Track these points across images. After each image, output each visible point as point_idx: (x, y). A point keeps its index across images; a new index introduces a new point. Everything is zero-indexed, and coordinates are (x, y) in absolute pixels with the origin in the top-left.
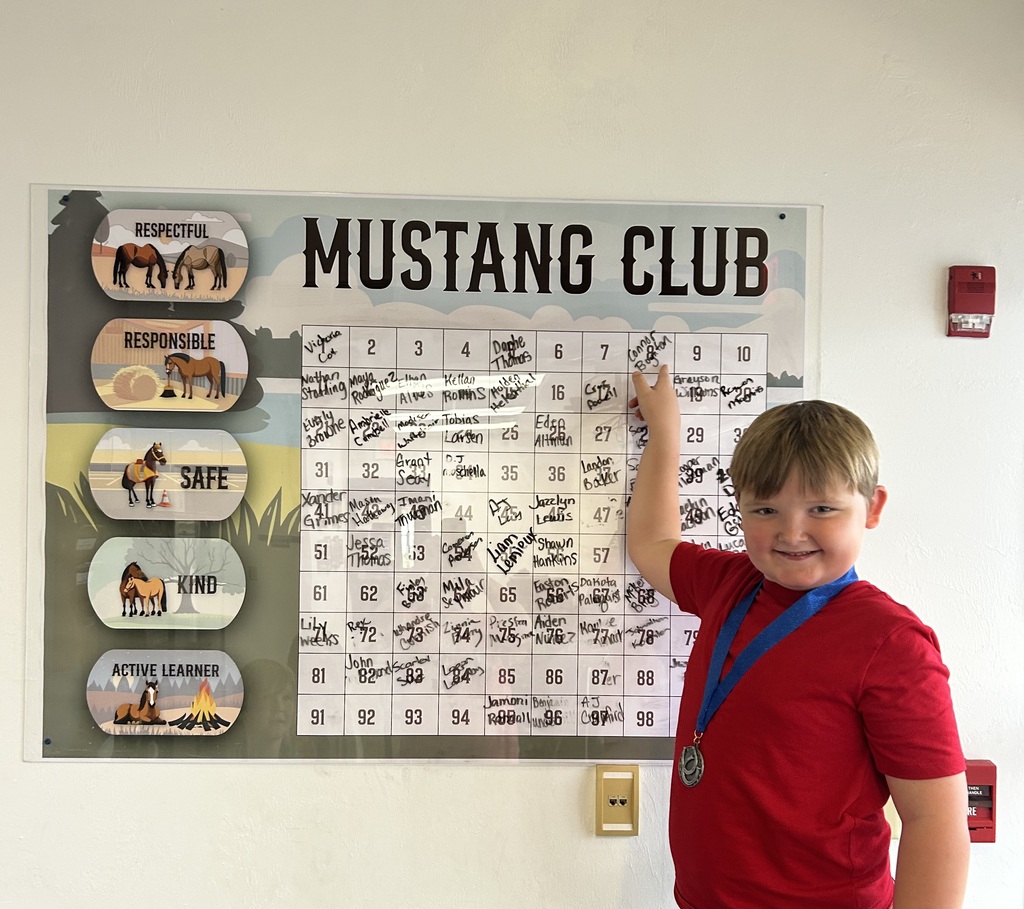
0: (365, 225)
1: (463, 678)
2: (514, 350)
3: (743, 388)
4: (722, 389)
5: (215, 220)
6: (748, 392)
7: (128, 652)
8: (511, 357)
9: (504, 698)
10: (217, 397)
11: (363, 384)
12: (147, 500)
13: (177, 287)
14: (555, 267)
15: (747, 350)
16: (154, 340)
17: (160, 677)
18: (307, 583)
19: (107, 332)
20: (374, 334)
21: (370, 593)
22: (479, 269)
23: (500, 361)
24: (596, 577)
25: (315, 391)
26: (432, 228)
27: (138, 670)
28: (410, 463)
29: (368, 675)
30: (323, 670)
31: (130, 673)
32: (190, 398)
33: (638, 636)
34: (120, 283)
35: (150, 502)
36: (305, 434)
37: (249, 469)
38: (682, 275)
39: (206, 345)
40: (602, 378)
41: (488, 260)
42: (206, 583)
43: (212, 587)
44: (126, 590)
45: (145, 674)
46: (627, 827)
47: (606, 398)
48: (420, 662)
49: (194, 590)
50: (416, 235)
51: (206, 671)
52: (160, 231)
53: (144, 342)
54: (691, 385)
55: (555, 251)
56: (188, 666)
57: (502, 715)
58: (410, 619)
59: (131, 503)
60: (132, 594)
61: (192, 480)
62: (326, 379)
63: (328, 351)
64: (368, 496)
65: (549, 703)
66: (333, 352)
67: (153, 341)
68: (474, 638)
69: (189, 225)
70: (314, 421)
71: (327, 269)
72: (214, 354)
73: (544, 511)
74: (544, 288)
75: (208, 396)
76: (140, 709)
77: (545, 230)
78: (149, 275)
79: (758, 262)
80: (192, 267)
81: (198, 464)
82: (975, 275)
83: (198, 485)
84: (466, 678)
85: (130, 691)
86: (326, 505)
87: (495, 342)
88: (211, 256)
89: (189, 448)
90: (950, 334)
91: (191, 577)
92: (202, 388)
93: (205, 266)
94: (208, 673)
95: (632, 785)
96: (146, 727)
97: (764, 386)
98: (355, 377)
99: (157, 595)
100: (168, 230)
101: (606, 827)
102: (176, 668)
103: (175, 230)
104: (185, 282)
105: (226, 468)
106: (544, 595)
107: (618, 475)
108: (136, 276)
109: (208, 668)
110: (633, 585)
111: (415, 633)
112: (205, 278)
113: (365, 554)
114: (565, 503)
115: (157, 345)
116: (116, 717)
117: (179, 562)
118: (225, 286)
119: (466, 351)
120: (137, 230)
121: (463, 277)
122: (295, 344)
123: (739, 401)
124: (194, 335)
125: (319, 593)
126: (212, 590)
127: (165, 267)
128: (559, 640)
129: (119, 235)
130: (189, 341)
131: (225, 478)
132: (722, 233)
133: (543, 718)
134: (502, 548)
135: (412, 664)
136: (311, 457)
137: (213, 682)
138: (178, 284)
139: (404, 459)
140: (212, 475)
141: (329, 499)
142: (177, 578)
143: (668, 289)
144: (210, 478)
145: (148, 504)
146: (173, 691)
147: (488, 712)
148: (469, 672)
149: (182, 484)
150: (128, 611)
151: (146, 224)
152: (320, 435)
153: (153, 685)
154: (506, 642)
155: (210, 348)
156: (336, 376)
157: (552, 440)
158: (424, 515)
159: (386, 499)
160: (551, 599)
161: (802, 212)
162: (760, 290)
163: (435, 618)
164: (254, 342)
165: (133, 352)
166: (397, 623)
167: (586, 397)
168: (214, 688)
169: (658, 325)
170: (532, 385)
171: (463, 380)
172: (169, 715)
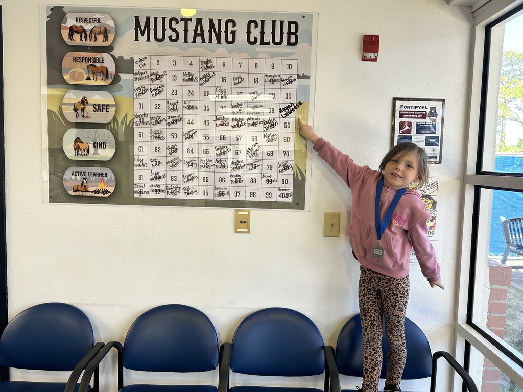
0: (156, 19)
1: (190, 179)
2: (208, 64)
4: (281, 79)
5: (103, 17)
6: (290, 80)
7: (77, 167)
8: (207, 66)
10: (105, 80)
11: (155, 76)
13: (91, 41)
14: (223, 34)
15: (290, 65)
16: (83, 59)
18: (136, 145)
19: (67, 57)
20: (159, 58)
21: (158, 149)
22: (196, 35)
23: (203, 68)
24: (237, 146)
25: (138, 78)
26: (179, 20)
27: (80, 174)
28: (171, 104)
29: (158, 178)
30: (142, 175)
31: (77, 175)
32: (96, 80)
33: (251, 167)
34: (71, 39)
35: (83, 116)
36: (135, 93)
37: (116, 105)
38: (268, 38)
39: (101, 61)
40: (240, 74)
41: (199, 32)
42: (102, 145)
43: (104, 146)
44: (75, 147)
45: (82, 175)
46: (246, 230)
47: (241, 82)
49: (98, 147)
50: (174, 23)
51: (103, 175)
52: (84, 20)
53: (80, 60)
54: (270, 78)
55: (223, 29)
56: (97, 173)
57: (203, 192)
58: (172, 158)
59: (77, 116)
60: (77, 148)
61: (97, 109)
62: (142, 74)
63: (143, 64)
64: (157, 115)
65: (220, 189)
68: (194, 166)
69: (95, 18)
70: (138, 89)
71: (143, 35)
72: (103, 65)
73: (219, 122)
74: (219, 42)
75: (102, 80)
76: (81, 187)
77: (219, 21)
78: (81, 36)
79: (295, 34)
80: (96, 34)
81: (99, 103)
82: (372, 38)
84: (192, 179)
85: (78, 181)
86: (143, 119)
87: (201, 61)
88: (102, 30)
89: (95, 98)
90: (363, 60)
91: (97, 142)
92: (100, 77)
93: (100, 33)
95: (248, 216)
97: (296, 79)
98: (152, 73)
99: (86, 148)
100: (87, 20)
101: (239, 230)
102: (93, 173)
103: (89, 20)
104: (94, 39)
105: (108, 105)
106: (219, 152)
107: (244, 109)
108: (76, 36)
110: (249, 149)
111: (174, 163)
112: (100, 38)
113: (156, 136)
114: (226, 119)
115: (84, 61)
116: (73, 189)
117: (93, 137)
118: (107, 40)
119: (191, 64)
120: (76, 20)
121: (190, 39)
122: (131, 61)
123: (288, 84)
124: (97, 58)
125: (140, 149)
127: (86, 33)
128: (224, 167)
129: (70, 22)
130: (95, 60)
131: (108, 108)
132: (282, 23)
133: (218, 194)
136: (137, 102)
137: (105, 179)
138: (91, 39)
139: (169, 103)
141: (143, 116)
142: (93, 143)
143: (263, 43)
144: (103, 108)
146: (93, 181)
148: (193, 177)
149: (94, 110)
150: (76, 153)
151: (79, 18)
152: (140, 94)
153: (85, 179)
154: (206, 168)
155: (102, 63)
156: (145, 73)
157: (221, 96)
158: (176, 122)
159: (163, 116)
160: (221, 153)
161: (311, 15)
162: (295, 44)
163: (181, 159)
164: (117, 61)
165: (76, 64)
166: (167, 160)
167: (234, 82)
168: (105, 181)
169: (260, 56)
170: (215, 77)
171: (190, 74)
172: (91, 189)
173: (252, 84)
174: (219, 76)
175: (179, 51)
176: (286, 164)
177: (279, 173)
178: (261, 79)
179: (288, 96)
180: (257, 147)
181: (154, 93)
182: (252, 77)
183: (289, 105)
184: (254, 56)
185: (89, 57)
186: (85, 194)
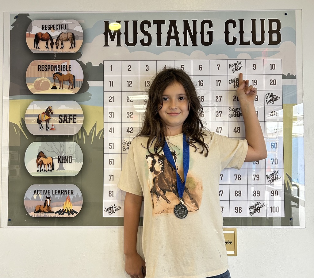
0: (127, 23)
5: (71, 23)
7: (39, 185)
10: (72, 88)
12: (46, 128)
13: (57, 48)
14: (199, 36)
15: (274, 65)
17: (51, 195)
19: (31, 65)
22: (170, 37)
26: (152, 23)
27: (43, 192)
30: (113, 191)
31: (40, 193)
32: (62, 89)
33: (235, 177)
34: (36, 47)
36: (105, 101)
37: (84, 115)
38: (248, 37)
39: (68, 69)
40: (218, 77)
41: (173, 34)
42: (68, 159)
43: (71, 160)
44: (38, 162)
45: (46, 194)
46: (233, 253)
47: (219, 85)
49: (64, 162)
50: (146, 26)
51: (68, 192)
52: (51, 27)
53: (45, 69)
54: (252, 79)
55: (199, 30)
56: (62, 190)
59: (40, 129)
60: (41, 163)
61: (63, 120)
64: (129, 124)
67: (48, 68)
69: (62, 25)
71: (112, 39)
72: (71, 72)
74: (194, 43)
75: (69, 88)
76: (44, 207)
77: (195, 22)
78: (47, 44)
79: (277, 32)
80: (63, 40)
81: (65, 113)
83: (65, 121)
85: (40, 200)
86: (113, 128)
88: (70, 36)
89: (62, 108)
91: (63, 156)
92: (66, 85)
93: (67, 40)
94: (69, 193)
95: (234, 236)
96: (46, 214)
97: (281, 79)
99: (50, 163)
100: (54, 27)
102: (57, 191)
103: (56, 27)
104: (60, 46)
105: (76, 115)
108: (42, 44)
109: (69, 191)
112: (67, 44)
113: (128, 146)
115: (50, 70)
116: (35, 210)
117: (59, 151)
118: (75, 47)
120: (42, 27)
123: (272, 85)
124: (63, 65)
125: (111, 162)
126: (71, 161)
127: (53, 40)
129: (36, 29)
130: (61, 68)
131: (75, 119)
132: (262, 21)
136: (107, 110)
138: (58, 47)
139: (142, 110)
140: (71, 118)
142: (58, 157)
143: (242, 43)
144: (70, 119)
145: (47, 129)
146: (57, 200)
149: (59, 121)
151: (46, 25)
152: (111, 102)
153: (49, 198)
155: (69, 70)
159: (136, 125)
161: (293, 12)
162: (278, 42)
164: (86, 68)
165: (41, 73)
168: (71, 199)
169: (239, 56)
173: (232, 87)
174: (196, 80)
177: (267, 183)
179: (273, 98)
181: (125, 101)
185: (55, 65)
186: (48, 215)
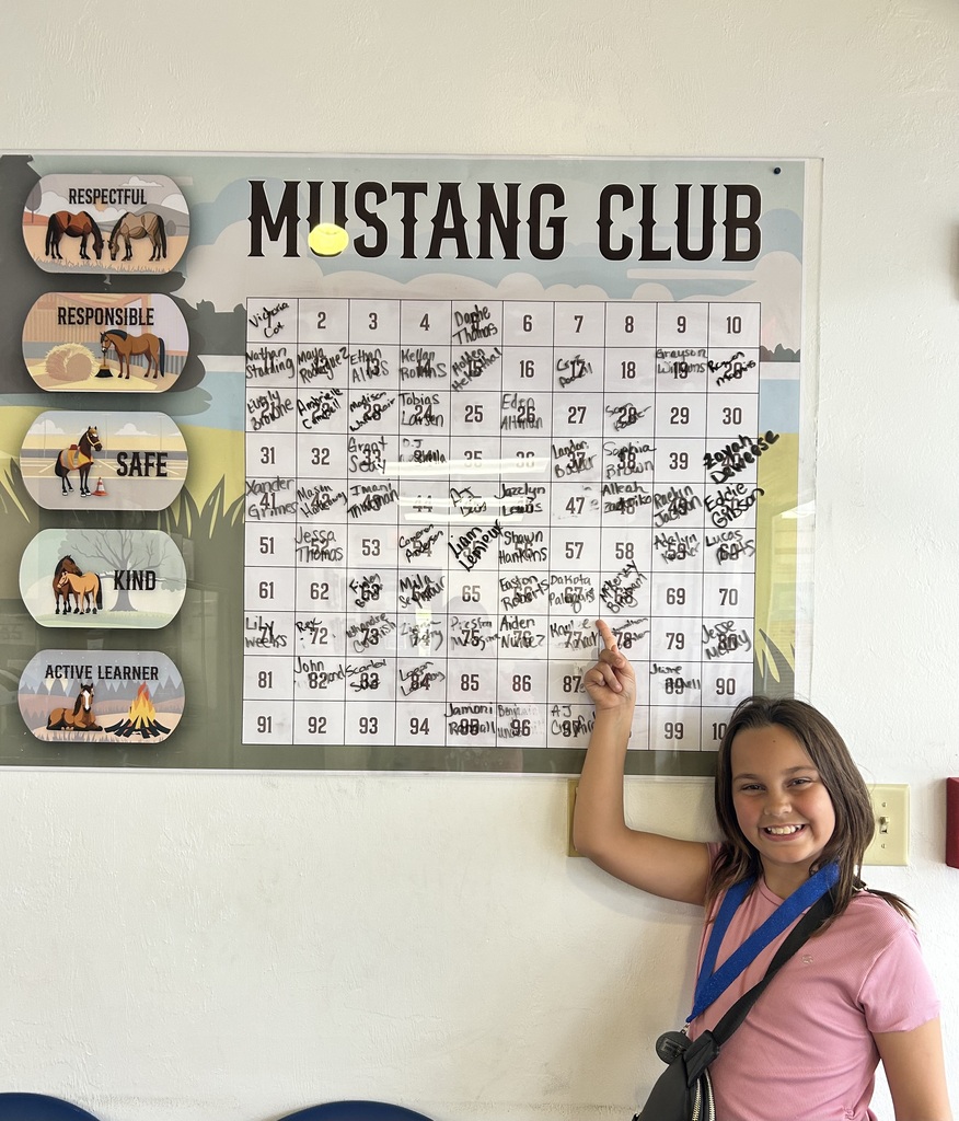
0: (315, 188)
1: (422, 685)
2: (478, 322)
3: (733, 363)
4: (710, 365)
5: (154, 184)
6: (738, 367)
7: (62, 652)
8: (474, 329)
9: (466, 705)
10: (155, 377)
11: (312, 361)
12: (82, 489)
13: (113, 259)
14: (523, 231)
15: (737, 321)
16: (89, 315)
17: (95, 680)
18: (252, 579)
19: (39, 308)
20: (325, 305)
21: (321, 590)
22: (439, 233)
23: (463, 334)
24: (568, 575)
25: (260, 369)
26: (389, 190)
27: (72, 672)
28: (363, 448)
29: (319, 680)
30: (270, 674)
31: (64, 675)
32: (127, 378)
34: (53, 254)
35: (85, 490)
36: (249, 416)
37: (190, 455)
38: (665, 238)
39: (144, 320)
40: (577, 352)
41: (449, 223)
42: (144, 579)
43: (151, 583)
44: (59, 586)
45: (79, 677)
47: (580, 375)
48: (375, 666)
49: (131, 587)
50: (370, 197)
51: (144, 673)
52: (95, 197)
53: (78, 318)
54: (674, 360)
55: (524, 213)
56: (125, 668)
57: (464, 725)
58: (365, 618)
59: (65, 491)
60: (65, 590)
61: (129, 467)
62: (272, 355)
63: (274, 324)
64: (317, 484)
65: (516, 712)
66: (279, 326)
67: (88, 317)
68: (434, 640)
69: (127, 190)
70: (259, 402)
71: (274, 237)
72: (152, 330)
73: (510, 502)
74: (511, 253)
75: (146, 376)
76: (75, 714)
77: (513, 190)
78: (84, 245)
79: (750, 223)
80: (129, 236)
81: (136, 449)
83: (136, 472)
84: (425, 684)
85: (64, 694)
86: (273, 495)
87: (457, 313)
88: (149, 224)
89: (125, 432)
91: (129, 572)
92: (140, 367)
93: (143, 234)
94: (147, 676)
98: (303, 353)
99: (92, 591)
100: (103, 196)
102: (113, 670)
103: (111, 196)
104: (122, 253)
105: (165, 454)
106: (510, 594)
107: (593, 461)
108: (70, 246)
109: (146, 670)
110: (608, 583)
111: (369, 634)
112: (143, 248)
113: (315, 548)
114: (534, 492)
115: (92, 321)
116: (50, 722)
117: (116, 556)
118: (165, 256)
119: (425, 324)
120: (71, 196)
121: (422, 244)
122: (238, 319)
123: (729, 378)
124: (131, 309)
125: (266, 591)
126: (150, 586)
127: (100, 236)
128: (528, 642)
129: (52, 202)
130: (126, 317)
131: (164, 465)
132: (709, 191)
133: (509, 728)
134: (464, 542)
135: (366, 668)
136: (255, 443)
137: (152, 686)
138: (115, 255)
139: (357, 444)
140: (151, 461)
141: (275, 487)
142: (114, 574)
143: (649, 254)
144: (148, 465)
145: (83, 493)
146: (112, 695)
147: (450, 720)
148: (428, 677)
149: (119, 471)
150: (62, 608)
151: (80, 190)
152: (266, 417)
153: (88, 688)
155: (148, 324)
156: (282, 352)
157: (520, 421)
158: (379, 506)
159: (337, 487)
160: (518, 598)
162: (752, 254)
163: (392, 619)
164: (195, 317)
165: (68, 330)
166: (350, 624)
167: (558, 374)
168: (152, 693)
169: (638, 294)
170: (498, 361)
171: (420, 355)
172: (106, 721)
173: (616, 381)
174: (512, 359)
175: (390, 285)
176: (728, 628)
177: (705, 658)
178: (646, 362)
179: (733, 416)
180: (633, 577)
181: (308, 414)
182: (615, 361)
183: (735, 445)
184: (621, 293)
185: (107, 309)
186: (86, 737)
